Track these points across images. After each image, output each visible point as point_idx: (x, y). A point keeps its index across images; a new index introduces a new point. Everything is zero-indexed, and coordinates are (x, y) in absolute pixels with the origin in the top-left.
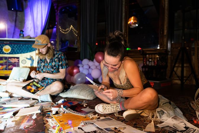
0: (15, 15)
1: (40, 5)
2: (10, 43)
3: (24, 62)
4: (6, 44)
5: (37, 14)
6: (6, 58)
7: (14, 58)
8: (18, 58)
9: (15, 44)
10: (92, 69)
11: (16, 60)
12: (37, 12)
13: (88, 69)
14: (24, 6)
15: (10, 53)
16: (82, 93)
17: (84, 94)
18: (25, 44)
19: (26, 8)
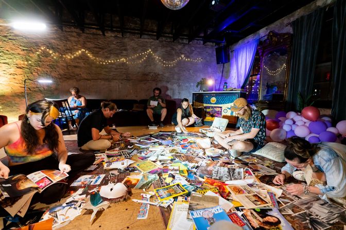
0: (222, 67)
1: (244, 54)
2: (216, 95)
3: (225, 111)
4: (213, 96)
5: (242, 63)
6: (212, 107)
7: (218, 107)
8: (221, 107)
9: (219, 96)
10: (298, 125)
11: (219, 109)
12: (242, 61)
13: (291, 126)
14: (230, 57)
15: (215, 104)
16: (270, 153)
17: (273, 154)
18: (227, 96)
19: (232, 58)
